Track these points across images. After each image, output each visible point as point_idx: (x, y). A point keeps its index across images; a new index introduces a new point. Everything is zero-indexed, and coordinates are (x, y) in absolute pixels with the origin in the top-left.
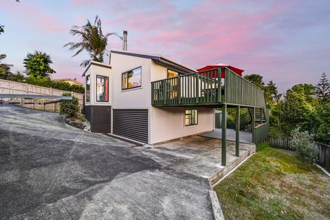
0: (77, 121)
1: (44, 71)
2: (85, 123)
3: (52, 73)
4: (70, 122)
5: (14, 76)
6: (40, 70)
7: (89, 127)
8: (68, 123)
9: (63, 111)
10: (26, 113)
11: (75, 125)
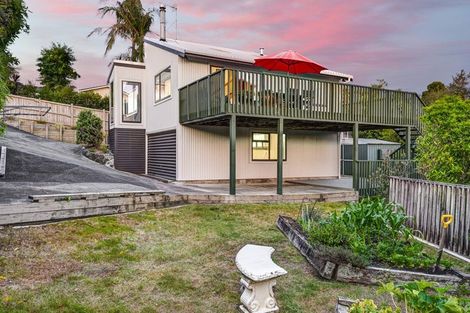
0: (98, 152)
1: (64, 75)
2: (107, 156)
3: (75, 78)
4: (88, 154)
5: (25, 87)
6: (57, 74)
7: (112, 161)
8: (85, 154)
9: (81, 139)
10: (38, 141)
11: (94, 158)
